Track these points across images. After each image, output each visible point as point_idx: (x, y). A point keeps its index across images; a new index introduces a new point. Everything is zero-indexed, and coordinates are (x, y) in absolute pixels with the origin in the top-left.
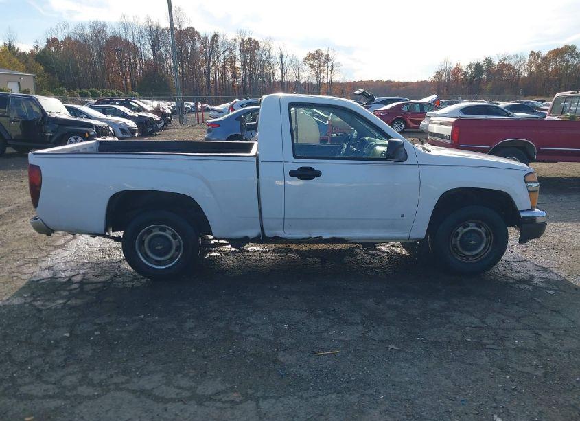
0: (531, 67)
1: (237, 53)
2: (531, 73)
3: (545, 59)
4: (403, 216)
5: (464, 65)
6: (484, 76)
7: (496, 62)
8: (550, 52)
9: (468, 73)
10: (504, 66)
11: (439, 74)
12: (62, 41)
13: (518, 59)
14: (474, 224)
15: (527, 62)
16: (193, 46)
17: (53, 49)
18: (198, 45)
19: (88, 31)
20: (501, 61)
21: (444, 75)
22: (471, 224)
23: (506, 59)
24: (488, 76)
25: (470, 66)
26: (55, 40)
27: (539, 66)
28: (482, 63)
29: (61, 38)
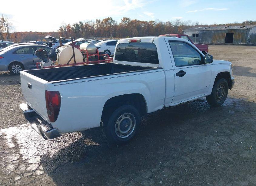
0: (98, 25)
2: (98, 28)
3: (102, 22)
4: (207, 87)
5: (71, 25)
6: (80, 29)
7: (84, 24)
8: (103, 20)
9: (74, 28)
10: (87, 25)
11: (61, 29)
13: (92, 22)
15: (96, 24)
20: (86, 23)
21: (63, 29)
23: (87, 23)
24: (82, 29)
25: (74, 25)
27: (100, 25)
28: (78, 24)
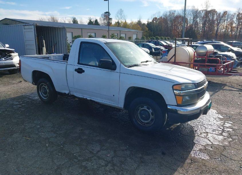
1: (235, 19)
4: (114, 96)
12: (158, 19)
14: (146, 107)
16: (213, 18)
17: (155, 22)
18: (215, 17)
19: (168, 14)
22: (145, 106)
26: (156, 18)
29: (158, 17)
